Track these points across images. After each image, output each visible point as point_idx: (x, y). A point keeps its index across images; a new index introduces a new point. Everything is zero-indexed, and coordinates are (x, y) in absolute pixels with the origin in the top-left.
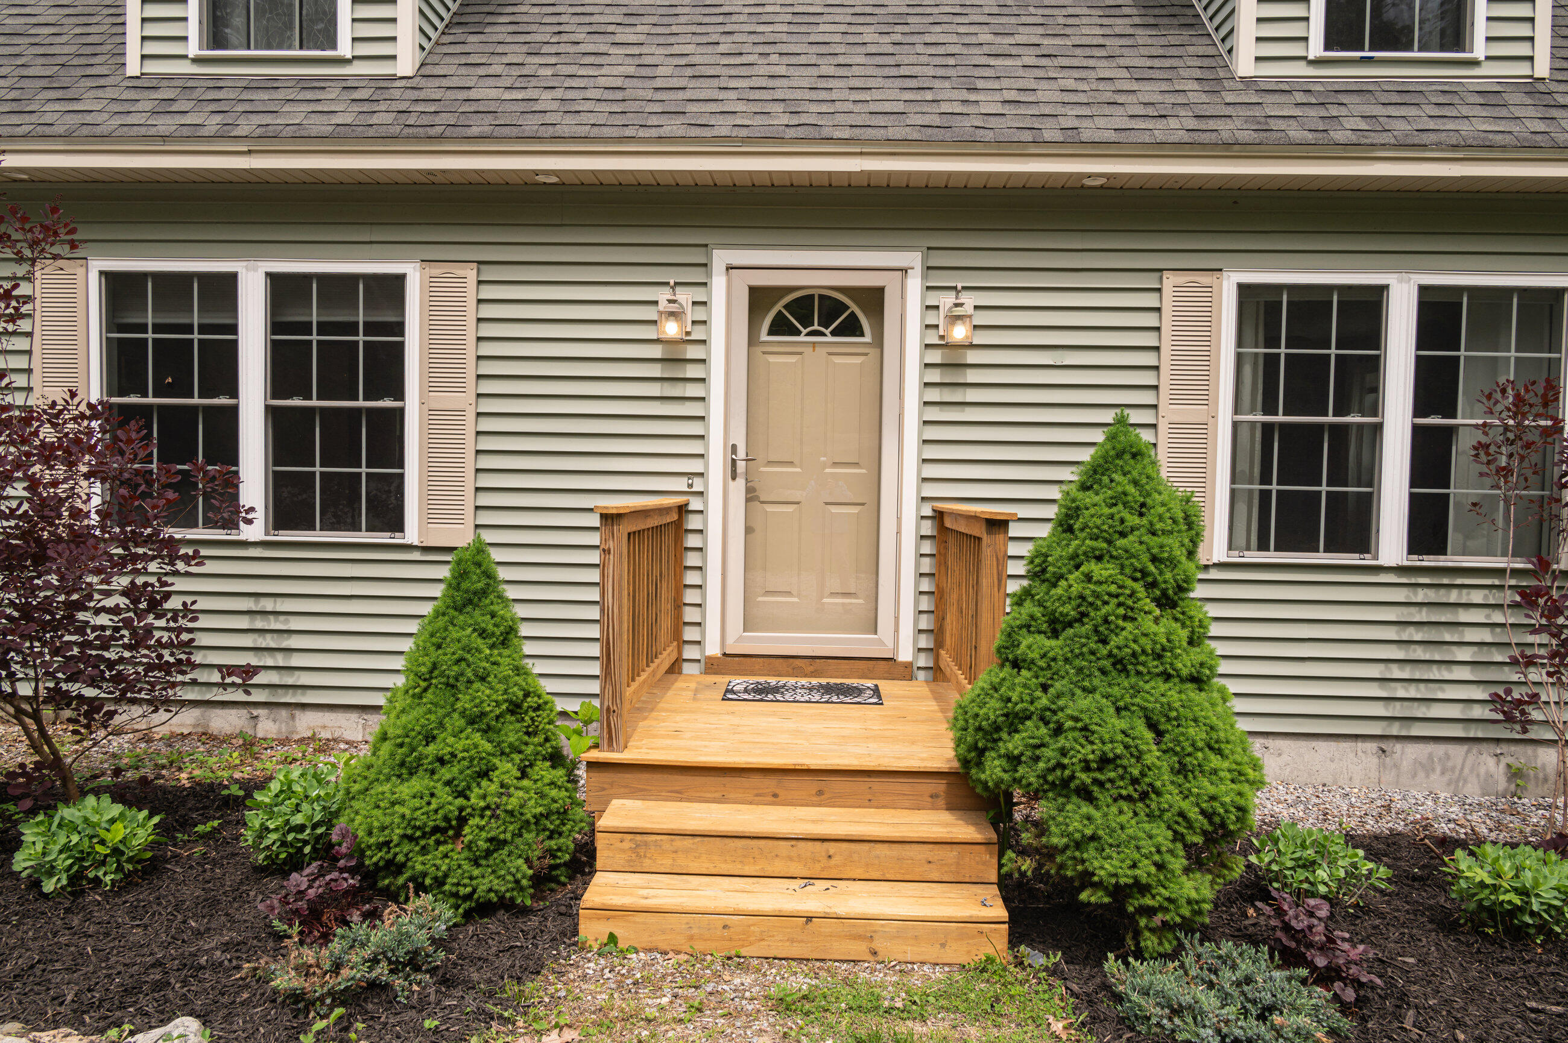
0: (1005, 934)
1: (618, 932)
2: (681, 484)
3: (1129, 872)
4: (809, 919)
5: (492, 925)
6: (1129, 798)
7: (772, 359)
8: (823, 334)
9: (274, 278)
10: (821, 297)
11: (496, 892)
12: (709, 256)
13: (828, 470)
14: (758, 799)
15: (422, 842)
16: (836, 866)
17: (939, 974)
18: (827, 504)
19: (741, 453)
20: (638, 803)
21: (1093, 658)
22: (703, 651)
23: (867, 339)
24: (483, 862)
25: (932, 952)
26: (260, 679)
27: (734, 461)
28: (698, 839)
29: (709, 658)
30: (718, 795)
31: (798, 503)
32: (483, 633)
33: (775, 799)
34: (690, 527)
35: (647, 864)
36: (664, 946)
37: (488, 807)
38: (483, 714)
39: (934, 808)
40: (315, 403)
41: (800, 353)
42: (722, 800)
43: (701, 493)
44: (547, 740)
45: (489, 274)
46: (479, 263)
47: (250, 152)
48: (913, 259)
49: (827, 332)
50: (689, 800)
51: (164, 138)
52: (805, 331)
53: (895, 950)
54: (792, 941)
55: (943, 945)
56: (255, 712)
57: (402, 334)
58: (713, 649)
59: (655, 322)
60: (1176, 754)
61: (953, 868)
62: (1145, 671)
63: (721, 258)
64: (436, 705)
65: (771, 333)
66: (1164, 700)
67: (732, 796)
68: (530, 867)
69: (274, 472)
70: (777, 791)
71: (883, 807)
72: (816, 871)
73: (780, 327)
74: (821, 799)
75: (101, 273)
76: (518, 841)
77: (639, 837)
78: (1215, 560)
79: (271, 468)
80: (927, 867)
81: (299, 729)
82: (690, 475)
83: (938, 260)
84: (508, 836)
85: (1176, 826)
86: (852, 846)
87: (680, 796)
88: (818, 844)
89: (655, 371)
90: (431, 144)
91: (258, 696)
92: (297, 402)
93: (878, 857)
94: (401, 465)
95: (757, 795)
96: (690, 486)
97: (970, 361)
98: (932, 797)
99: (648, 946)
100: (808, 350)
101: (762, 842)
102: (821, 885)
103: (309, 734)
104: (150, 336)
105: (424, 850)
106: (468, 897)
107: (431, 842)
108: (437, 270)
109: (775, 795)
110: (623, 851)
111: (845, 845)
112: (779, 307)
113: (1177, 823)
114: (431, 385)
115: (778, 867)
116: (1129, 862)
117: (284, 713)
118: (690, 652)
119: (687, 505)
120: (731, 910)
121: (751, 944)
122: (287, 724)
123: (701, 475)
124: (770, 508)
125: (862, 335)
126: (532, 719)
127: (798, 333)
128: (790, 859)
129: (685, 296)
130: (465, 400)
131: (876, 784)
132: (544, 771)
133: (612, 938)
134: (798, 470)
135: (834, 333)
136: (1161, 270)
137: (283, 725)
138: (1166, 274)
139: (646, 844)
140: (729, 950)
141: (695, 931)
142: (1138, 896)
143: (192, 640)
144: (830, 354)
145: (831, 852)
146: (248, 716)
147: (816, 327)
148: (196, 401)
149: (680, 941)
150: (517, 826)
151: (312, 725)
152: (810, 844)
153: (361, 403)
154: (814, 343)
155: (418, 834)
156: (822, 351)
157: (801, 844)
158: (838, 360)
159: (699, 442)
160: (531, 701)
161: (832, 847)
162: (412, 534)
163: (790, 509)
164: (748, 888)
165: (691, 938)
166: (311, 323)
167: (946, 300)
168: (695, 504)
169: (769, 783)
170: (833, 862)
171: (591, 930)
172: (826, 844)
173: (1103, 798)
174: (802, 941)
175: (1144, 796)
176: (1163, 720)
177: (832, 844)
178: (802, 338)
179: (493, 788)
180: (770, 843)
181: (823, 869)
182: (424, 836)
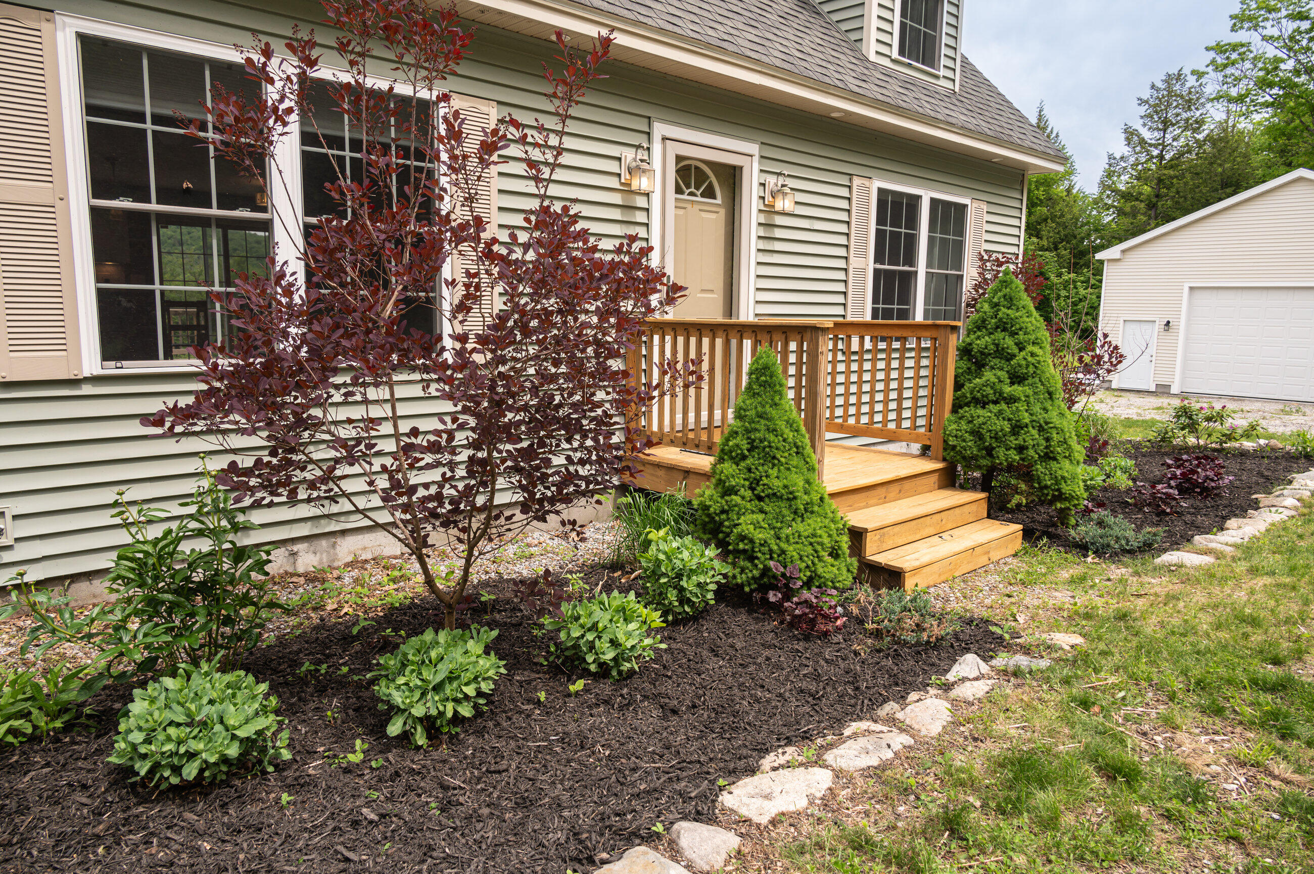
23: (719, 201)
56: (295, 548)
81: (340, 555)
89: (616, 214)
97: (777, 223)
103: (350, 559)
104: (149, 126)
117: (324, 543)
122: (328, 553)
125: (714, 197)
137: (324, 555)
146: (287, 554)
147: (692, 190)
151: (352, 549)
166: (343, 139)
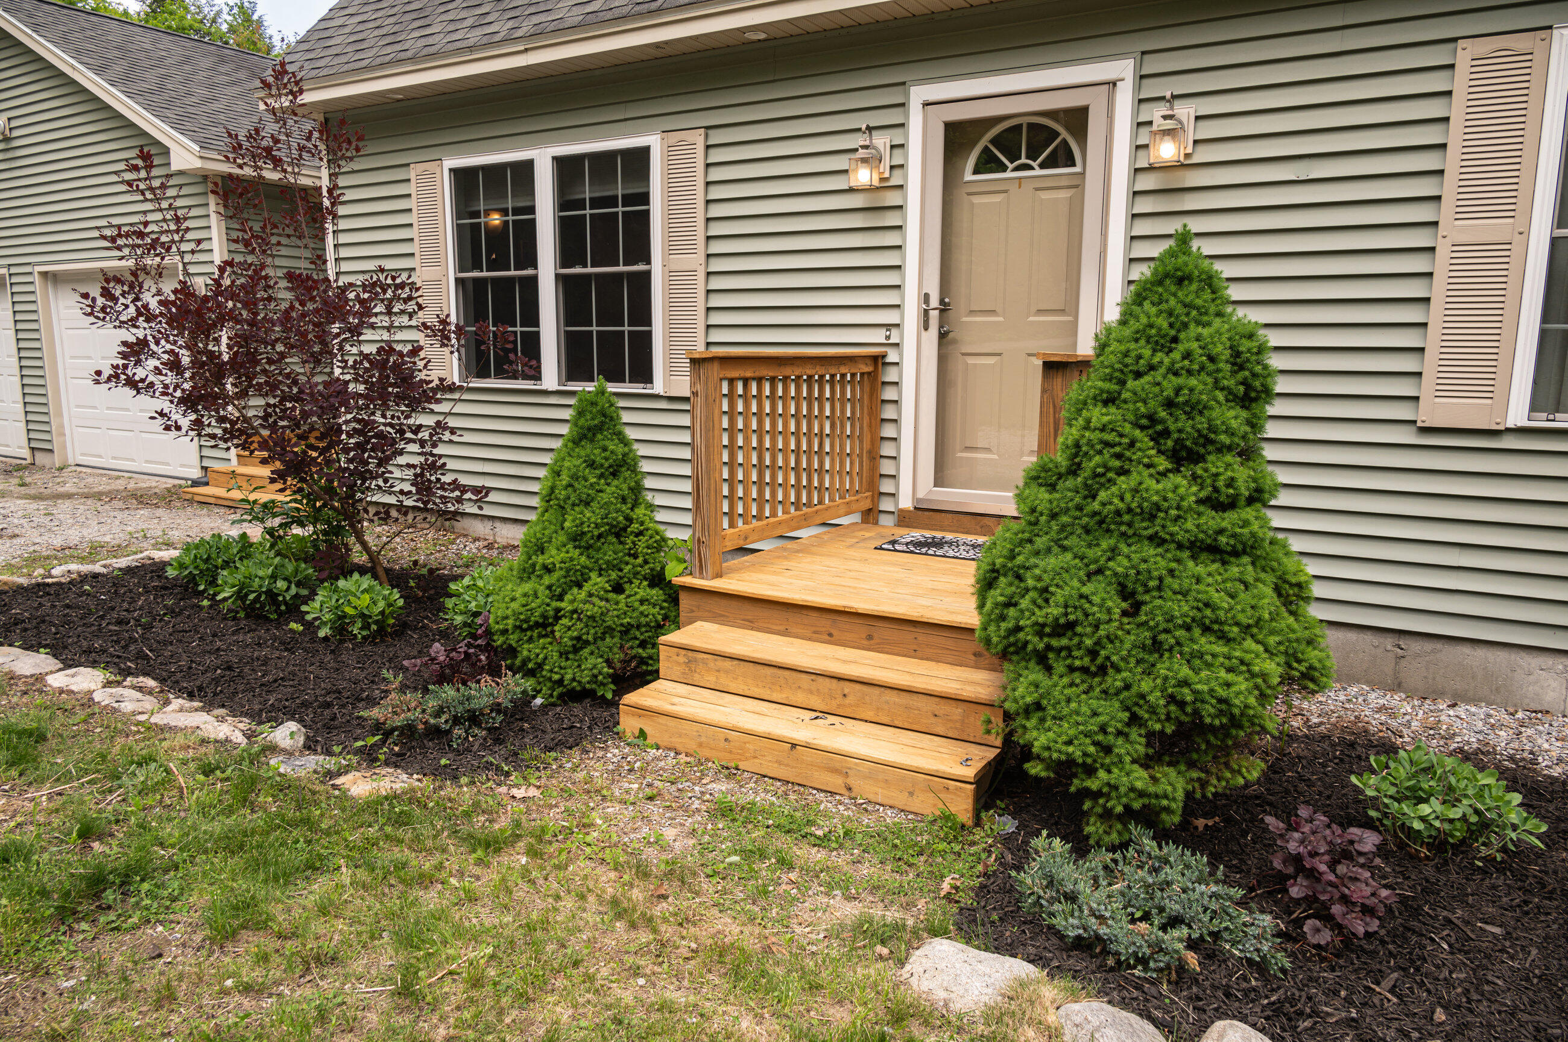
0: (971, 794)
1: (646, 729)
2: (878, 336)
3: (1064, 748)
4: (794, 746)
5: (577, 709)
6: (1084, 670)
7: (976, 200)
8: (1031, 168)
9: (557, 160)
10: (1031, 126)
11: (579, 682)
12: (907, 95)
13: (1031, 319)
14: (814, 636)
15: (529, 633)
16: (851, 705)
17: (901, 818)
18: (1029, 355)
19: (934, 302)
20: (716, 626)
21: (1078, 513)
22: (897, 504)
24: (571, 656)
25: (901, 799)
26: (493, 497)
27: (926, 312)
28: (736, 662)
29: (901, 511)
30: (782, 628)
31: (999, 355)
32: (592, 465)
33: (830, 639)
34: (887, 380)
35: (697, 678)
36: (680, 748)
37: (575, 611)
38: (583, 533)
39: (977, 667)
40: (590, 270)
41: (1005, 191)
42: (785, 633)
43: (897, 345)
44: (646, 562)
45: (716, 138)
46: (707, 128)
47: (526, 50)
48: (1123, 69)
49: (1034, 164)
50: (759, 630)
51: (471, 49)
52: (1011, 166)
53: (868, 790)
54: (779, 763)
55: (911, 794)
57: (648, 204)
58: (906, 502)
59: (846, 171)
60: (1151, 629)
61: (958, 725)
62: (1130, 532)
63: (918, 94)
64: (550, 523)
65: (976, 171)
66: (1143, 566)
67: (794, 630)
68: (610, 667)
69: (566, 332)
70: (832, 631)
71: (927, 659)
72: (832, 707)
73: (988, 163)
74: (870, 644)
75: (451, 170)
76: (600, 643)
77: (690, 654)
78: (1510, 424)
79: (562, 328)
80: (933, 720)
82: (888, 326)
83: (1153, 65)
84: (590, 638)
85: (1136, 709)
86: (865, 688)
87: (751, 625)
88: (835, 681)
90: (652, 18)
91: (488, 511)
92: (578, 270)
93: (887, 702)
94: (650, 324)
95: (815, 632)
96: (888, 337)
98: (975, 655)
99: (669, 745)
100: (1013, 187)
101: (787, 673)
102: (832, 719)
105: (530, 640)
106: (560, 682)
107: (535, 634)
108: (674, 137)
109: (830, 635)
110: (679, 664)
111: (858, 687)
112: (984, 141)
113: (1137, 704)
114: (671, 250)
115: (800, 698)
116: (1064, 738)
118: (886, 505)
119: (884, 356)
120: (730, 726)
121: (747, 759)
123: (898, 325)
124: (971, 360)
126: (634, 543)
127: (1004, 168)
128: (811, 692)
129: (882, 141)
130: (695, 261)
131: (922, 636)
132: (641, 590)
133: (642, 734)
134: (1001, 319)
135: (1042, 166)
136: (1455, 40)
138: (1461, 43)
139: (696, 660)
140: (730, 761)
141: (703, 739)
142: (1083, 776)
143: (444, 464)
144: (1037, 189)
145: (846, 691)
147: (1024, 160)
148: (512, 273)
149: (692, 746)
150: (600, 631)
152: (827, 680)
153: (622, 268)
154: (1020, 178)
155: (525, 626)
156: (1028, 186)
157: (820, 679)
158: (1045, 195)
159: (895, 292)
160: (635, 527)
161: (848, 687)
162: (659, 386)
163: (991, 360)
164: (765, 711)
165: (700, 745)
167: (1156, 113)
168: (892, 357)
169: (824, 622)
170: (847, 701)
171: (628, 724)
172: (842, 683)
173: (1059, 667)
174: (787, 765)
175: (1102, 670)
176: (1140, 589)
177: (847, 684)
178: (1008, 174)
179: (583, 595)
180: (794, 674)
181: (839, 706)
182: (530, 628)
